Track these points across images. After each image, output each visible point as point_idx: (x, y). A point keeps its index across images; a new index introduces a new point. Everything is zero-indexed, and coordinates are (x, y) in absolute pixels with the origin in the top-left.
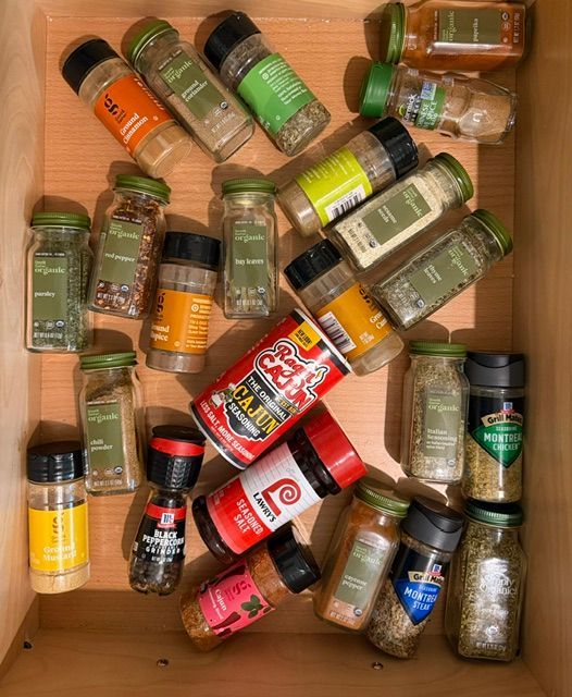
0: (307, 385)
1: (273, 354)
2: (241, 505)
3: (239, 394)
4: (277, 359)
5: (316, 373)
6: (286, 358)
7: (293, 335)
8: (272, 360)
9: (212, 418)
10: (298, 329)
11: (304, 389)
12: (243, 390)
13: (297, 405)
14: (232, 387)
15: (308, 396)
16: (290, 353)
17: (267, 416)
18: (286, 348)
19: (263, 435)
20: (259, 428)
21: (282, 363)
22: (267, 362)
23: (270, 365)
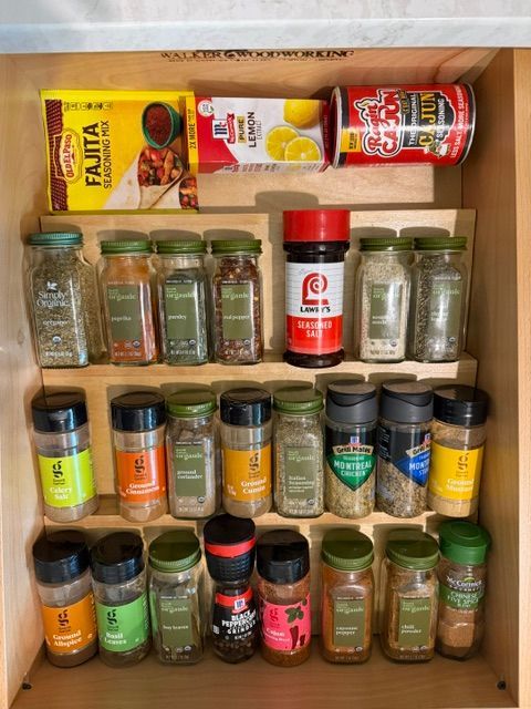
0: (379, 105)
1: (381, 148)
2: (301, 325)
3: (427, 140)
4: (382, 142)
5: (366, 107)
6: (376, 137)
7: (357, 150)
8: (386, 144)
9: (459, 140)
10: (352, 151)
11: (383, 103)
12: (423, 141)
13: (397, 96)
14: (426, 150)
15: (384, 96)
16: (371, 138)
17: (425, 107)
18: (370, 144)
19: (437, 96)
20: (437, 103)
21: (382, 135)
22: (390, 147)
23: (390, 141)
